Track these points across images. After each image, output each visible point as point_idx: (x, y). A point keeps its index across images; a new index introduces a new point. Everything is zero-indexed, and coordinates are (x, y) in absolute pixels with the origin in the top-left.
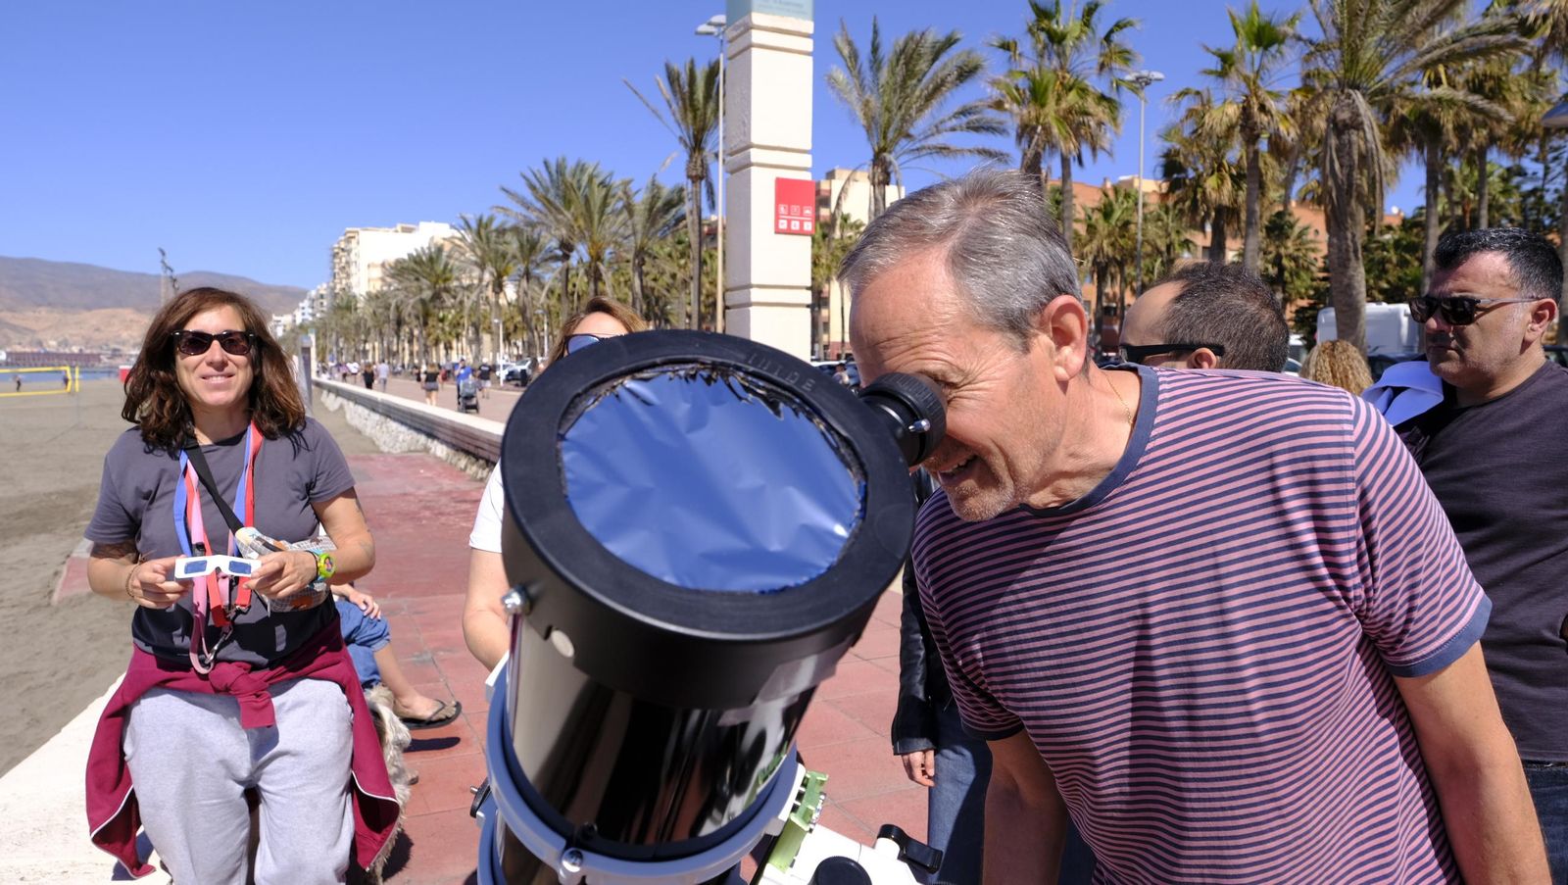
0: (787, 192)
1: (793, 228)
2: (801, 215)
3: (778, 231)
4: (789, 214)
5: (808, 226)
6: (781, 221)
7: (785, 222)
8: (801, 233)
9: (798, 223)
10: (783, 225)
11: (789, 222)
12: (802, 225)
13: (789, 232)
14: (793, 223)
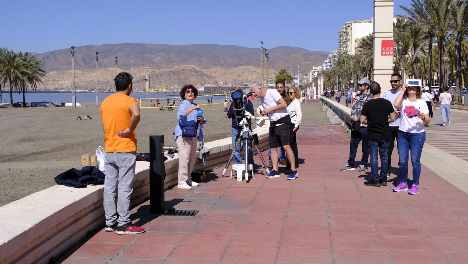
0: (385, 44)
1: (387, 53)
2: (390, 50)
3: (382, 55)
4: (386, 50)
5: (392, 53)
6: (383, 52)
7: (385, 52)
8: (390, 55)
9: (388, 52)
10: (384, 53)
11: (386, 52)
12: (389, 52)
13: (386, 55)
14: (387, 52)
